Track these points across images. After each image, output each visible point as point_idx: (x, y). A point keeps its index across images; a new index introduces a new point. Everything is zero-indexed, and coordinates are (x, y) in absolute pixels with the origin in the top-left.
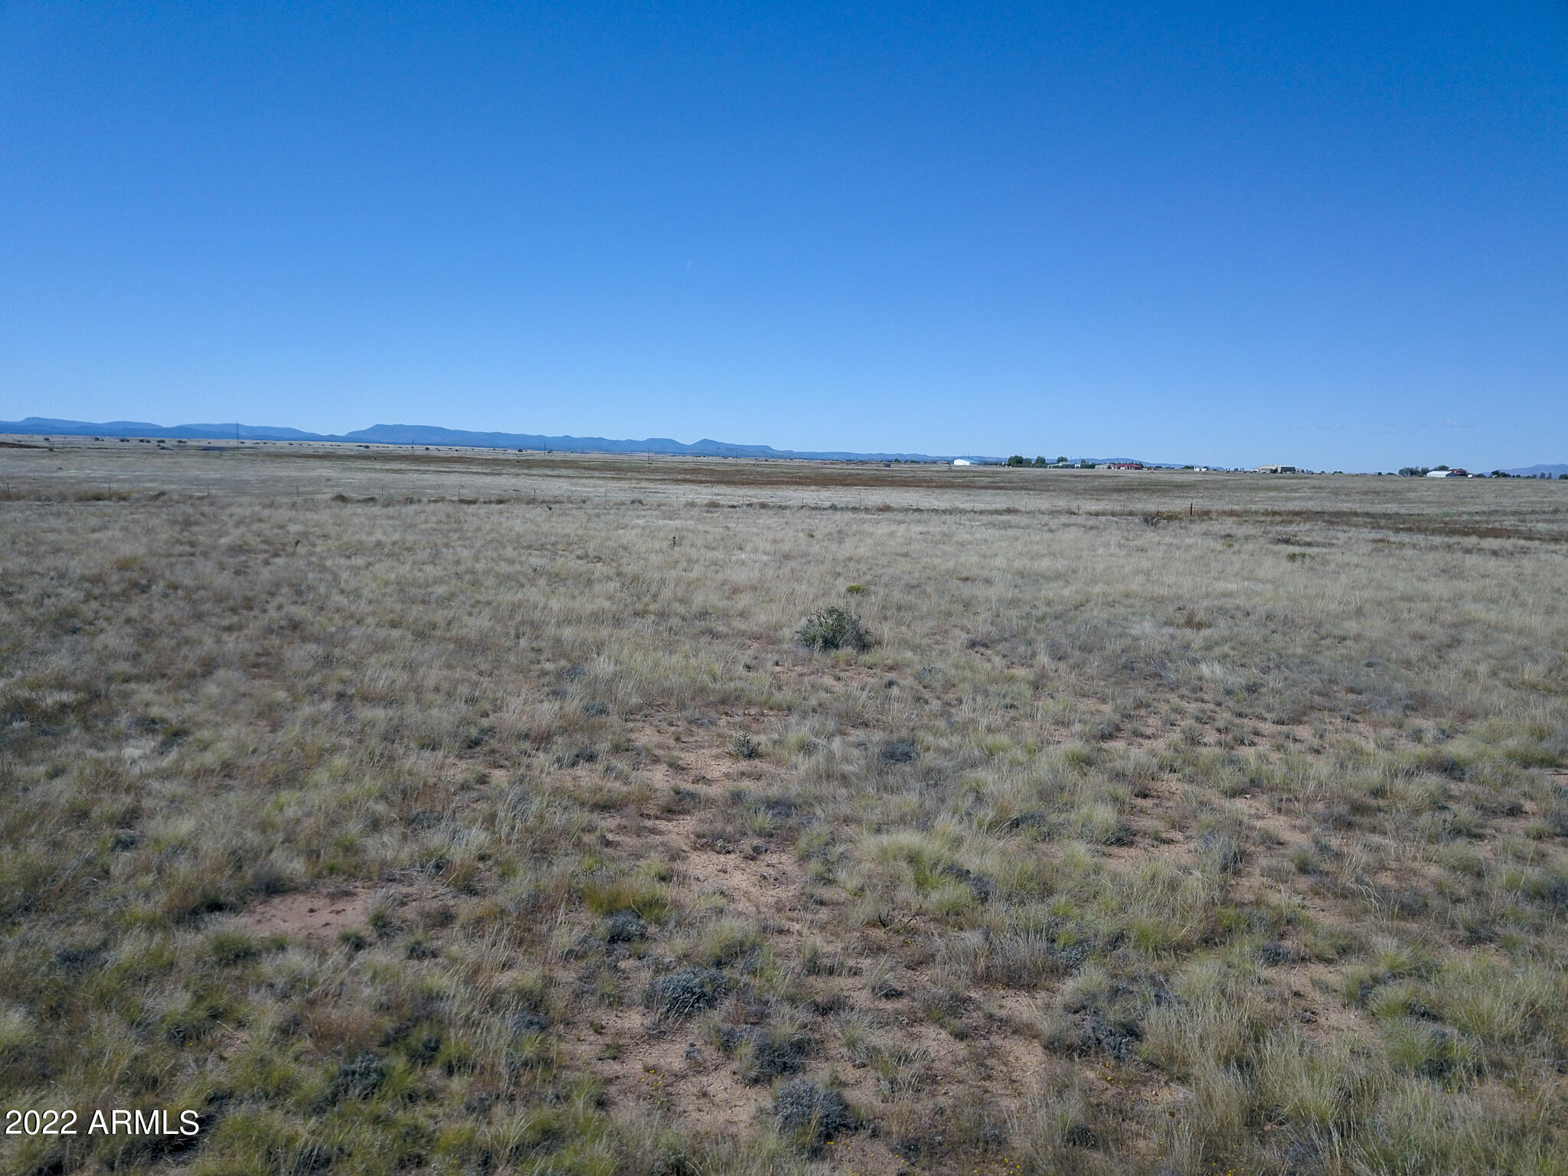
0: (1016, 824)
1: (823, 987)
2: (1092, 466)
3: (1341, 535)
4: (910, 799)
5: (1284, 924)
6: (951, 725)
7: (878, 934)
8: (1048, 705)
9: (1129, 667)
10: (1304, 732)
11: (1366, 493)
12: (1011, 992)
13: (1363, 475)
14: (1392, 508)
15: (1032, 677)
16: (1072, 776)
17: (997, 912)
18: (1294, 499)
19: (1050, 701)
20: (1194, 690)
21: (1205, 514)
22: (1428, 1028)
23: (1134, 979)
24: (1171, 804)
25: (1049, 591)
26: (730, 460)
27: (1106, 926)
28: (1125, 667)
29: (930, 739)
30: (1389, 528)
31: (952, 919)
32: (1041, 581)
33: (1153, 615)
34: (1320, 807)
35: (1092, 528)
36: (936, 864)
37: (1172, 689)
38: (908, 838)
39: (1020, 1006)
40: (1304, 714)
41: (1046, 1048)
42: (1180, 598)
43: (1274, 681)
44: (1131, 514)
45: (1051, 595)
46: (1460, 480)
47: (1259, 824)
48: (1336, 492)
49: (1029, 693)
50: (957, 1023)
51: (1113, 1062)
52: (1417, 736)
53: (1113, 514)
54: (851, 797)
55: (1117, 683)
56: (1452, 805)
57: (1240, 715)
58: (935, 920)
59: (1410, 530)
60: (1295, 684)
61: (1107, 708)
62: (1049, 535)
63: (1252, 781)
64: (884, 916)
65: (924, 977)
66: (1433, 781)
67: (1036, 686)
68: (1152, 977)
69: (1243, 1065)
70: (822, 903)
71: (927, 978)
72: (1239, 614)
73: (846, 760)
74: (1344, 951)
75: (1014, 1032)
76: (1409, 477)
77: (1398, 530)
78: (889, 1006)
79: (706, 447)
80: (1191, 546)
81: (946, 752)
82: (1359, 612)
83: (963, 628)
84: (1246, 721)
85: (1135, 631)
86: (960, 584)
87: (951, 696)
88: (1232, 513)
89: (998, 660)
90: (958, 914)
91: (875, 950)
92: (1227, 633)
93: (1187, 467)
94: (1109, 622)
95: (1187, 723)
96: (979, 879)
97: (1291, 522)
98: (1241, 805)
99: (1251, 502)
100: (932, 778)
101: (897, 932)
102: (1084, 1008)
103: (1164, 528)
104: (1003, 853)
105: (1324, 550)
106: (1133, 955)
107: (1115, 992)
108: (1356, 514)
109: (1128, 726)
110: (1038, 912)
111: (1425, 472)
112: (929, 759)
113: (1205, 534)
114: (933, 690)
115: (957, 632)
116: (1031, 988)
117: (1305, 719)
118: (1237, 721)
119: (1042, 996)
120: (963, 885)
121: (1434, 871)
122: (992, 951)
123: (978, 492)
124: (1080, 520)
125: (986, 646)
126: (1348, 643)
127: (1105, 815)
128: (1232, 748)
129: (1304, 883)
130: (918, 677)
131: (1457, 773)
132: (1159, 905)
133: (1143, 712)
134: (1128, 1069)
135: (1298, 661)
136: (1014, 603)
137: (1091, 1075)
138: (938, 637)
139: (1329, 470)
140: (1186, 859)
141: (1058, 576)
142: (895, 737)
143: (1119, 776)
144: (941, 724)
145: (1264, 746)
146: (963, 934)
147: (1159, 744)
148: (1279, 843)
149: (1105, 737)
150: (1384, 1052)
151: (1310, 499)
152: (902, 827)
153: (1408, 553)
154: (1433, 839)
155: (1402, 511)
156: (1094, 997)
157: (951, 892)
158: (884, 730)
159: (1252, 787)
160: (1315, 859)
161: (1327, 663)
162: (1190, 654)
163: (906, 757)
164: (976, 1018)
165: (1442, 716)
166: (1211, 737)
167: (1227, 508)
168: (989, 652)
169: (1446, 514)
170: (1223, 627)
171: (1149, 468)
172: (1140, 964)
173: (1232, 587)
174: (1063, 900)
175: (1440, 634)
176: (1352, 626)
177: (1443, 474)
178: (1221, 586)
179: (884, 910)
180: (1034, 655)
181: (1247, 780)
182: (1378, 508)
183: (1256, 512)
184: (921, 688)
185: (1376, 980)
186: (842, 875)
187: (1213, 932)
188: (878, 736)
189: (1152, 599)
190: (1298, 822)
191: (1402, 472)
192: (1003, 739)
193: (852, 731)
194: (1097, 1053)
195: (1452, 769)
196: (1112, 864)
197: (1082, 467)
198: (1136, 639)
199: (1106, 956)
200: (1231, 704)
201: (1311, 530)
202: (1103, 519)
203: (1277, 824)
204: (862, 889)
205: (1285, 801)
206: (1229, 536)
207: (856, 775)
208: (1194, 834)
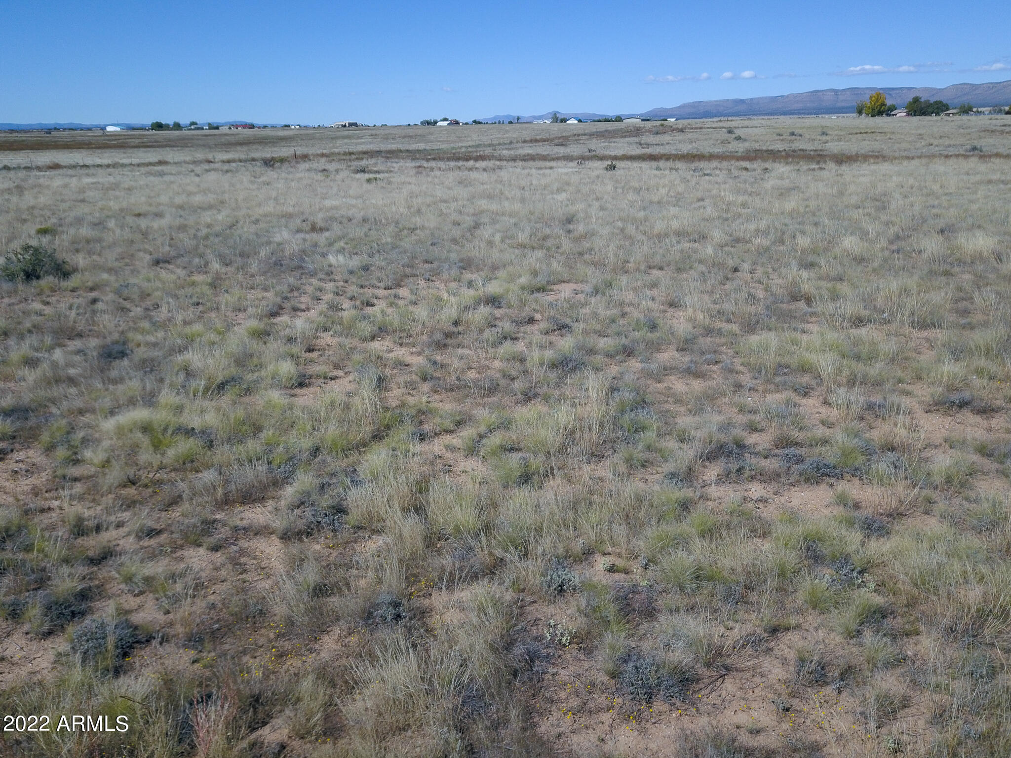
0: (222, 386)
1: (93, 544)
2: (217, 128)
3: (396, 165)
4: (134, 385)
5: (421, 415)
6: (154, 324)
7: (131, 491)
8: (227, 299)
9: (278, 263)
10: (403, 292)
11: (404, 137)
12: (247, 507)
13: (400, 126)
14: (422, 146)
15: (209, 280)
16: (255, 345)
17: (222, 453)
18: (361, 144)
19: (226, 295)
20: (327, 274)
21: (305, 157)
22: (515, 457)
23: (332, 475)
24: (331, 353)
25: (207, 217)
27: (306, 443)
28: (275, 264)
29: (139, 337)
30: (423, 159)
31: (188, 465)
32: (199, 211)
33: (286, 226)
34: (425, 337)
35: (227, 171)
36: (165, 430)
37: (312, 276)
38: (141, 414)
39: (256, 515)
40: (402, 281)
41: (282, 538)
42: (303, 213)
43: (378, 261)
44: (253, 160)
45: (209, 220)
46: (455, 127)
47: (391, 355)
48: (386, 138)
49: (209, 291)
50: (212, 540)
51: (331, 534)
52: (470, 284)
53: (240, 161)
54: (81, 394)
55: (274, 276)
56: (497, 323)
57: (362, 287)
58: (175, 470)
59: (434, 159)
60: (391, 262)
61: (269, 295)
62: (197, 179)
63: (380, 328)
64: (132, 477)
65: (176, 514)
66: (484, 311)
67: (213, 286)
68: (345, 471)
69: (419, 509)
70: (76, 480)
71: (178, 514)
72: (345, 221)
73: (69, 365)
74: (459, 424)
75: (256, 534)
76: (427, 126)
77: (428, 160)
78: (153, 542)
80: (301, 178)
81: (155, 345)
82: (419, 211)
83: (145, 251)
84: (366, 290)
85: (278, 238)
86: (136, 219)
87: (148, 303)
88: (323, 155)
89: (180, 272)
90: (192, 461)
91: (130, 504)
92: (339, 233)
93: (286, 126)
94: (257, 234)
95: (327, 297)
96: (203, 432)
97: (362, 159)
98: (376, 345)
99: (334, 147)
100: (148, 366)
101: (146, 486)
102: (303, 503)
103: (280, 168)
104: (218, 409)
105: (387, 175)
106: (329, 459)
107: (322, 487)
108: (401, 151)
109: (287, 305)
110: (253, 446)
111: (435, 122)
112: (141, 353)
113: (308, 170)
114: (132, 301)
115: (141, 254)
116: (262, 500)
117: (403, 283)
118: (361, 291)
119: (270, 504)
120: (191, 439)
121: (497, 364)
122: (227, 482)
123: (131, 151)
124: (217, 166)
125: (169, 262)
126: (418, 232)
127: (287, 368)
128: (361, 309)
129: (426, 387)
130: (118, 292)
131: (496, 304)
132: (341, 421)
133: (296, 294)
134: (345, 534)
135: (390, 246)
136: (183, 228)
137: (318, 547)
138: (127, 260)
139: (379, 124)
140: (351, 387)
141: (210, 207)
142: (109, 340)
143: (290, 340)
144: (146, 325)
145: (381, 305)
146: (200, 475)
147: (312, 314)
148: (406, 365)
149: (274, 314)
150: (494, 478)
151: (371, 143)
152: (131, 407)
153: (438, 173)
154: (494, 345)
155: (428, 148)
156: (309, 494)
157: (183, 446)
158: (98, 337)
159: (381, 331)
160: (430, 369)
161: (407, 246)
162: (320, 250)
163: (123, 354)
164: (223, 533)
165: (482, 270)
166: (346, 304)
167: (319, 152)
168: (171, 267)
169: (453, 148)
170: (337, 229)
171: (259, 128)
172: (336, 464)
173: (335, 203)
174: (270, 433)
175: (469, 221)
176: (418, 221)
177: (446, 123)
178: (328, 203)
179: (131, 472)
180: (207, 264)
181: (376, 328)
182: (414, 147)
183: (339, 154)
184: (121, 300)
185: (481, 437)
186: (88, 454)
187: (378, 430)
188: (93, 342)
189: (283, 216)
190: (414, 350)
191: (423, 123)
192: (197, 327)
193: (69, 343)
194: (319, 531)
195: (493, 301)
196: (300, 401)
197: (210, 128)
198: (279, 244)
199: (310, 464)
200: (354, 280)
201: (377, 164)
202: (234, 165)
203: (402, 353)
204: (108, 461)
205: (403, 337)
206: (324, 170)
207: (81, 375)
208: (350, 370)
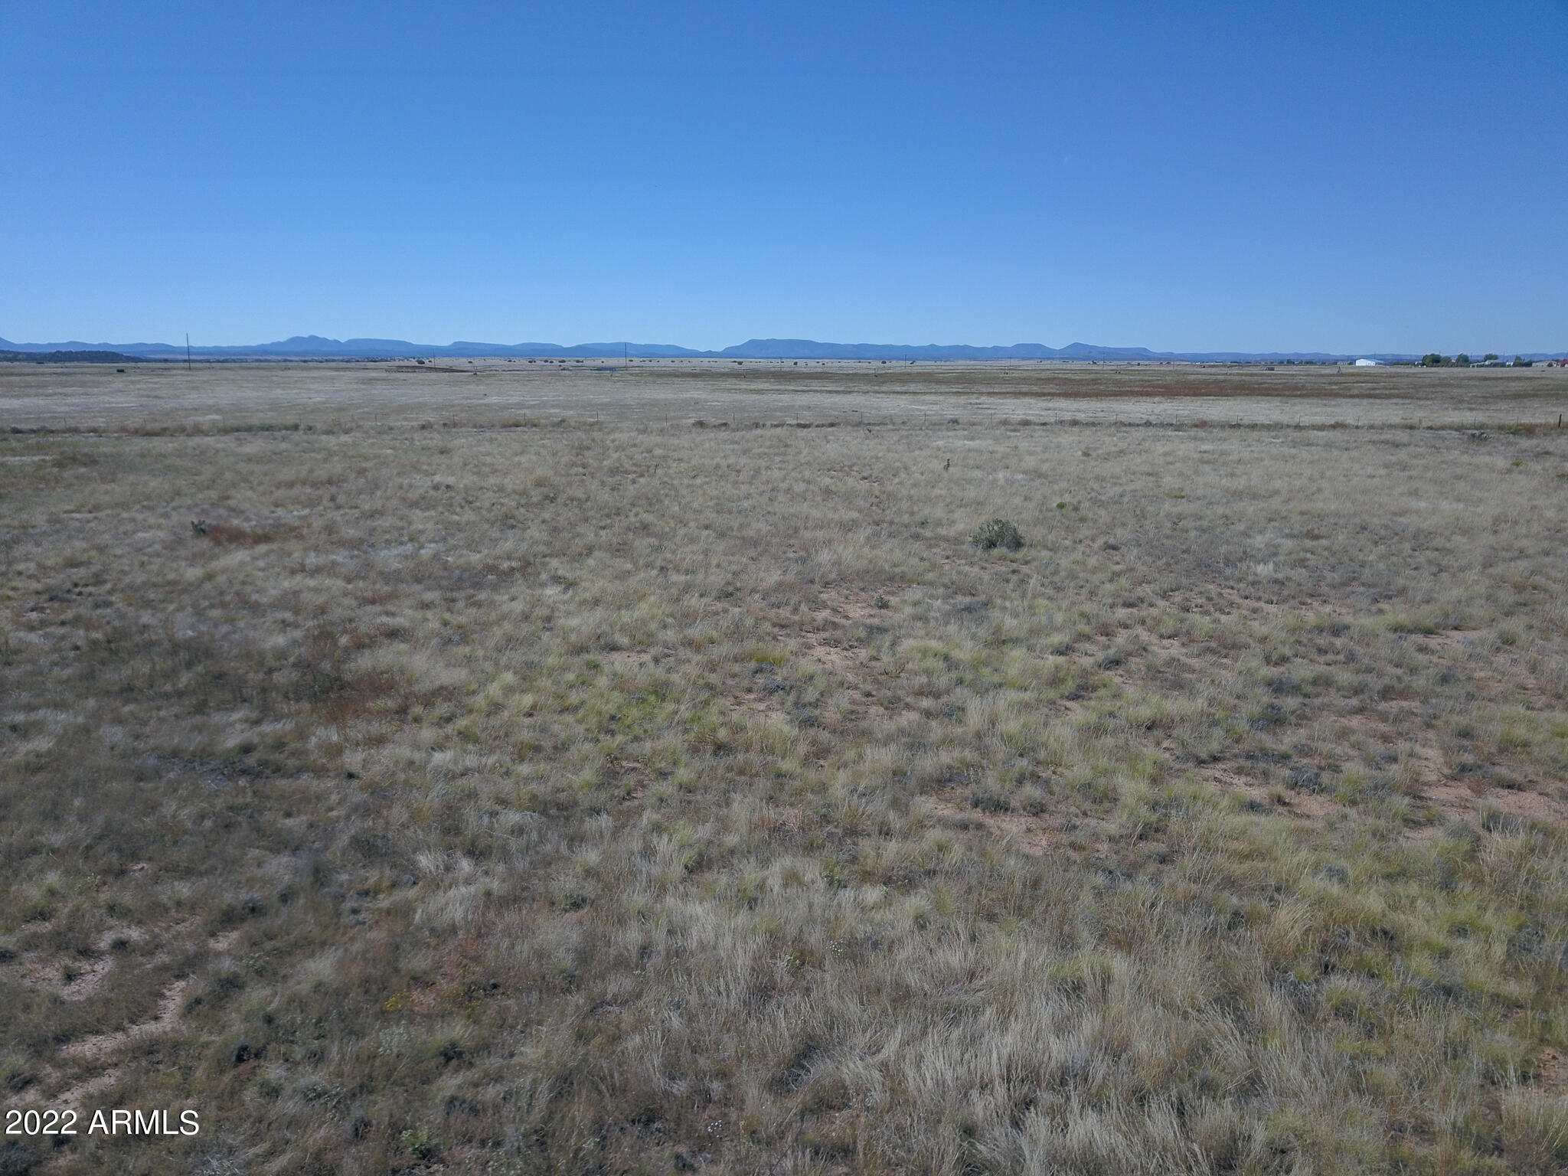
2: (1529, 365)
79: (1074, 352)
197: (1516, 365)
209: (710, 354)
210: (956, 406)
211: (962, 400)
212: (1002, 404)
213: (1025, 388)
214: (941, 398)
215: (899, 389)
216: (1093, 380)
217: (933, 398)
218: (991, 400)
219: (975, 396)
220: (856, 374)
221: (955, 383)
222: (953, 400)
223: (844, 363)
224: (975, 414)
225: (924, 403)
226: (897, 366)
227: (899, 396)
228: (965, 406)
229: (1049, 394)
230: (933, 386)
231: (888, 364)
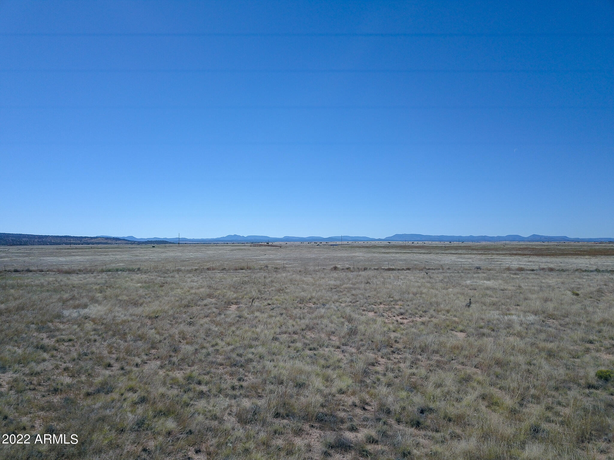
26: (546, 243)
79: (534, 238)
209: (379, 240)
210: (480, 260)
211: (483, 257)
212: (504, 259)
213: (515, 252)
214: (473, 256)
215: (453, 252)
216: (547, 248)
217: (469, 256)
218: (498, 257)
219: (490, 255)
220: (437, 246)
221: (480, 250)
222: (479, 257)
223: (433, 243)
224: (491, 264)
225: (464, 258)
226: (455, 244)
227: (453, 255)
228: (485, 260)
229: (528, 255)
230: (470, 251)
231: (452, 243)
